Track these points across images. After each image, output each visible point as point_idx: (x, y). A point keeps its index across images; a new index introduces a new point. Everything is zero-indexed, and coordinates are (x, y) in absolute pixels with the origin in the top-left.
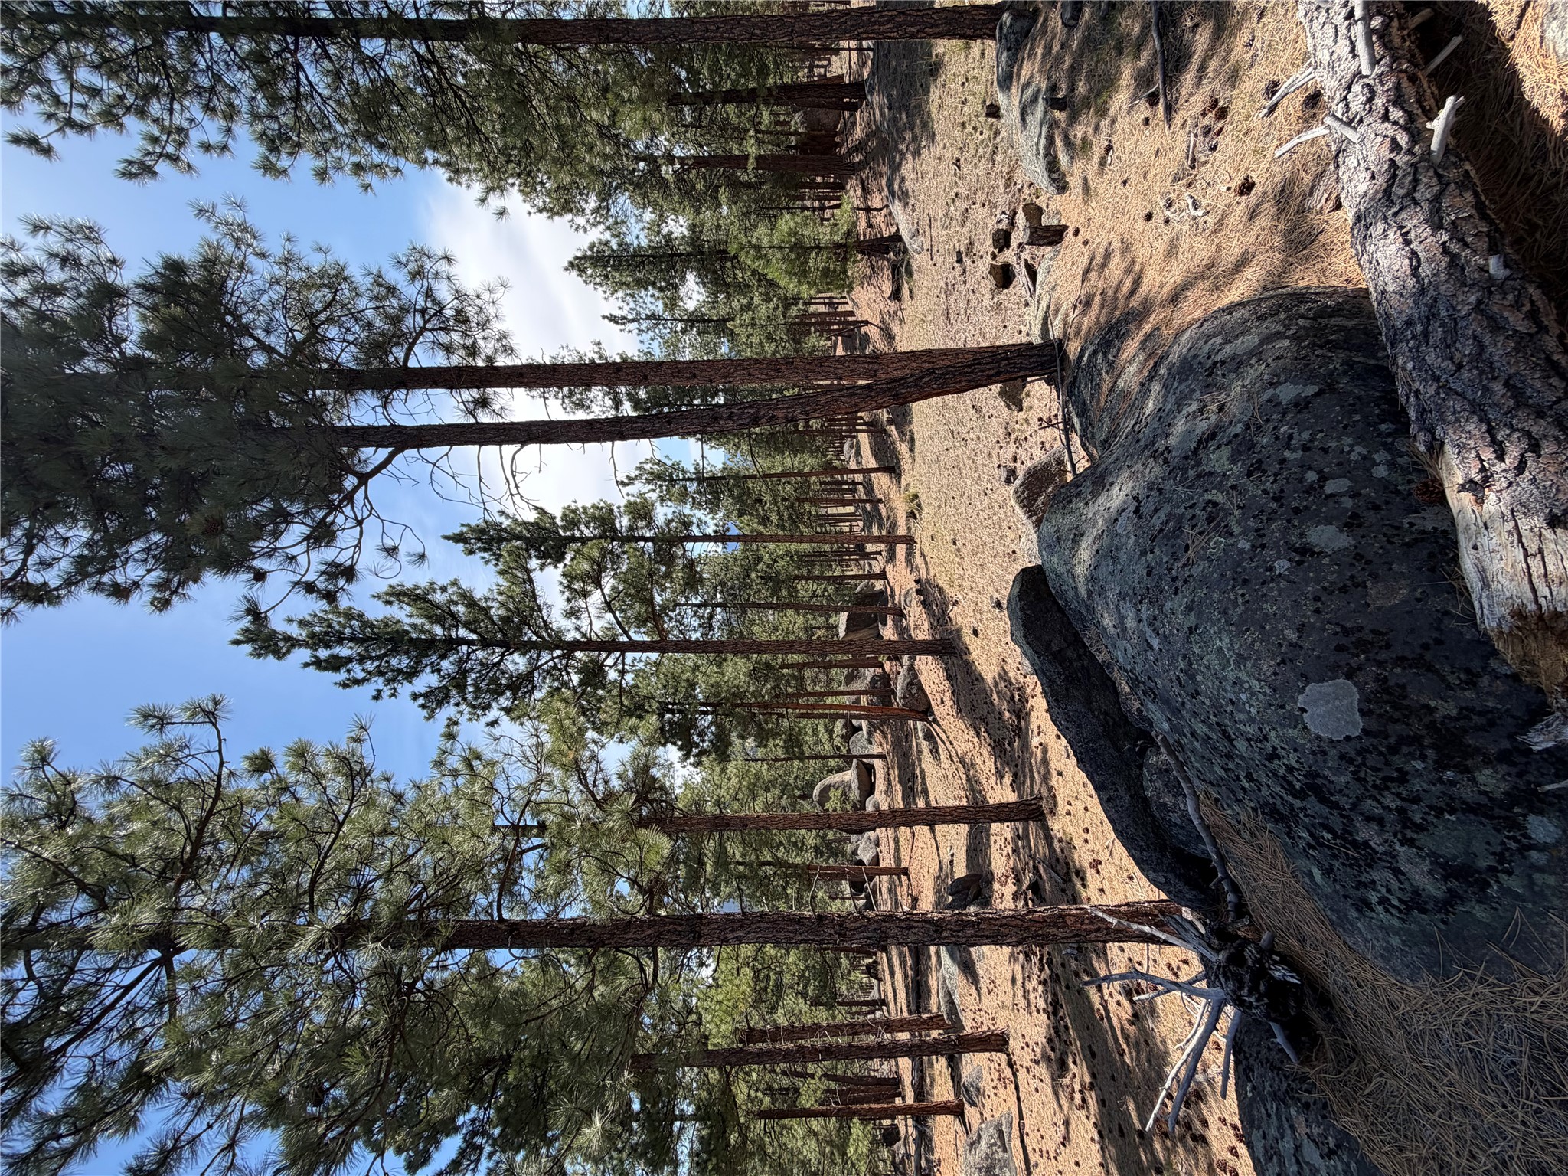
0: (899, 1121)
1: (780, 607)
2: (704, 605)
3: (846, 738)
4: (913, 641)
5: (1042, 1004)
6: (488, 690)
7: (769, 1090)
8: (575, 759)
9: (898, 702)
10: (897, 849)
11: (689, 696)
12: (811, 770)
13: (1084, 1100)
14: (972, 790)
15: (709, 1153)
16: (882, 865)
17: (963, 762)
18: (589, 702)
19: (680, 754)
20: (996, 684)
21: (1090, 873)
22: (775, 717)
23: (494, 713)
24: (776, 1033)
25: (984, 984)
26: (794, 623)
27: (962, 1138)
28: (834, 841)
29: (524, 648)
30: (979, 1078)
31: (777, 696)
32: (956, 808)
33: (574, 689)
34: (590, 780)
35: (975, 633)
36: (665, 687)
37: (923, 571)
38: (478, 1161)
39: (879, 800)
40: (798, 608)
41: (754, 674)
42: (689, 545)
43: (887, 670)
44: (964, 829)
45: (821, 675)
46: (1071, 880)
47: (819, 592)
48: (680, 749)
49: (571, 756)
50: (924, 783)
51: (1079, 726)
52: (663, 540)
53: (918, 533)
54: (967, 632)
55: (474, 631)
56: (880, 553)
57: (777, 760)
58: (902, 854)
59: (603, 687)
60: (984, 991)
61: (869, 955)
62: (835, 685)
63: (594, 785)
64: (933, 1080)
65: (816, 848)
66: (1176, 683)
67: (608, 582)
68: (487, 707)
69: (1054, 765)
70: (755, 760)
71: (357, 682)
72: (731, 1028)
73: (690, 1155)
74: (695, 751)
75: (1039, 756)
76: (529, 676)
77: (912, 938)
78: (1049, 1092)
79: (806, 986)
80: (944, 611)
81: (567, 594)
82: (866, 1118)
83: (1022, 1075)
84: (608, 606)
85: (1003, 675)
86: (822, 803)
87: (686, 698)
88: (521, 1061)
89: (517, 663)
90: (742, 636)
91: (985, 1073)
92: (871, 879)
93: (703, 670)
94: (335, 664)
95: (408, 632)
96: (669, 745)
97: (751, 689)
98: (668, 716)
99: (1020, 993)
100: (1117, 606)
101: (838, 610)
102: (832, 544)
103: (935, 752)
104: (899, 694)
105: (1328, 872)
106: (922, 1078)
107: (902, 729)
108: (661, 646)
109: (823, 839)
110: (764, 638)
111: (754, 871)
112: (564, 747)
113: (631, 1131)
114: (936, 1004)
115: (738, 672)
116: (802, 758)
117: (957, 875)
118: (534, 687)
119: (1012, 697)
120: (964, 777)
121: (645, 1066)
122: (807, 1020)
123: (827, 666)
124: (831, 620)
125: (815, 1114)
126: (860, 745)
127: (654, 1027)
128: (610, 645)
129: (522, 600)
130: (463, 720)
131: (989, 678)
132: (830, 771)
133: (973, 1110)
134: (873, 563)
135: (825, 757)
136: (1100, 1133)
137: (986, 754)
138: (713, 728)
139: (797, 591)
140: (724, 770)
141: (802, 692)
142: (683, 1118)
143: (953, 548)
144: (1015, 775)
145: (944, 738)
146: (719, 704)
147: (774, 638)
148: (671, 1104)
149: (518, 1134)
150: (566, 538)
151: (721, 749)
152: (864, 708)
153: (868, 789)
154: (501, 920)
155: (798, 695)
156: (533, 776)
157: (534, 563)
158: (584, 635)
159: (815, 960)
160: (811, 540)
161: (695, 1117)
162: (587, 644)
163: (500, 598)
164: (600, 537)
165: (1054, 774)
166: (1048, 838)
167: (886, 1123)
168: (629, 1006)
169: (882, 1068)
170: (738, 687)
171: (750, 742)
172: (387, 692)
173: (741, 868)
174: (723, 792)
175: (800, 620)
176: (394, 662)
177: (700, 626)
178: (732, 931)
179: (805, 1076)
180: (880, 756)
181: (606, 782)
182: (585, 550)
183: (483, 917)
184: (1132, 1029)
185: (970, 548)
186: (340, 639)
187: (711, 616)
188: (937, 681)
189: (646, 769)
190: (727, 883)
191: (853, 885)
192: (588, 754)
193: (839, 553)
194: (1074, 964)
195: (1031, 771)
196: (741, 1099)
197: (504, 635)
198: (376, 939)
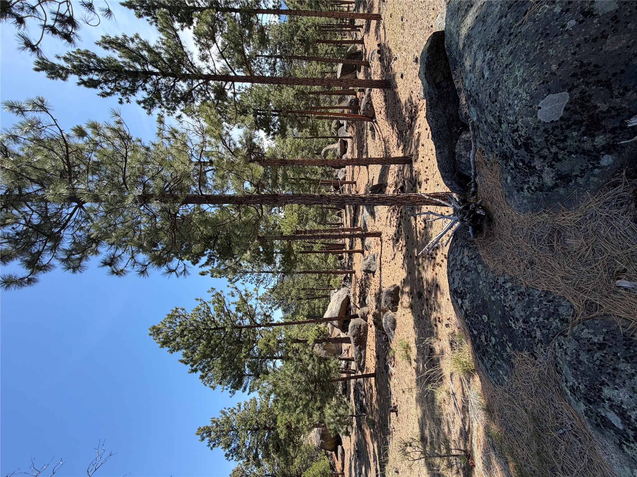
0: (344, 254)
1: (309, 59)
2: (270, 57)
3: (337, 129)
4: (372, 80)
5: (395, 224)
6: (173, 101)
7: (304, 246)
8: (219, 134)
9: (361, 112)
10: (353, 175)
11: (267, 106)
12: (321, 143)
13: (402, 249)
14: (386, 152)
15: (285, 261)
16: (346, 180)
17: (384, 140)
18: (222, 109)
19: (265, 134)
20: (406, 104)
21: (424, 183)
22: (306, 118)
23: (178, 112)
24: (306, 232)
25: (377, 219)
26: (315, 69)
27: (363, 258)
28: (329, 171)
29: (184, 77)
30: (370, 244)
31: (307, 108)
32: (378, 159)
33: (213, 101)
34: (228, 143)
35: (402, 76)
36: (255, 102)
37: (383, 38)
38: (214, 262)
39: (348, 155)
40: (319, 60)
41: (296, 96)
42: (260, 16)
43: (358, 97)
44: (380, 167)
45: (327, 99)
46: (416, 186)
47: (329, 51)
48: (265, 132)
49: (217, 132)
50: (367, 149)
51: (437, 121)
52: (245, 11)
53: (384, 13)
54: (398, 75)
55: (156, 67)
56: (362, 26)
57: (307, 138)
58: (355, 177)
59: (226, 100)
60: (377, 220)
61: (339, 210)
62: (333, 103)
63: (230, 146)
64: (356, 244)
65: (322, 174)
66: (488, 96)
67: (219, 39)
68: (174, 109)
69: (421, 142)
70: (298, 138)
71: (109, 94)
72: (290, 230)
73: (279, 261)
74: (272, 133)
75: (416, 137)
76: (190, 93)
77: (354, 203)
78: (392, 247)
79: (316, 219)
80: (389, 63)
81: (199, 45)
82: (333, 253)
83: (384, 243)
84: (222, 56)
85: (410, 100)
86: (325, 156)
87: (266, 108)
88: (221, 238)
89: (182, 86)
90: (290, 75)
91: (372, 243)
92: (342, 185)
93: (272, 93)
94: (92, 84)
95: (123, 67)
96: (260, 130)
97: (295, 104)
98: (258, 116)
99: (388, 221)
100: (475, 53)
101: (338, 62)
102: (337, 19)
103: (373, 136)
104: (362, 108)
105: (513, 178)
106: (352, 244)
107: (361, 125)
108: (250, 79)
109: (325, 170)
110: (301, 76)
111: (298, 182)
112: (213, 128)
113: (261, 256)
114: (360, 224)
115: (289, 95)
116: (317, 138)
117: (374, 184)
118: (194, 100)
119: (411, 111)
120: (383, 147)
121: (262, 240)
122: (316, 228)
123: (330, 94)
124: (334, 68)
125: (318, 252)
126: (342, 132)
127: (265, 229)
128: (226, 78)
129: (176, 49)
130: (165, 115)
131: (403, 101)
132: (329, 144)
133: (367, 252)
134: (358, 33)
135: (327, 138)
136: (404, 257)
137: (394, 137)
138: (279, 123)
139: (318, 50)
140: (284, 142)
141: (318, 107)
142: (276, 253)
143: (401, 23)
144: (405, 146)
145: (378, 130)
146: (281, 111)
147: (306, 77)
148: (272, 250)
149: (225, 256)
150: (191, 7)
151: (283, 132)
152: (345, 115)
153: (344, 151)
154: (202, 194)
155: (316, 108)
156: (202, 140)
157: (177, 25)
158: (212, 71)
159: (319, 211)
160: (326, 15)
161: (280, 253)
162: (215, 77)
163: (164, 47)
164: (210, 8)
165: (420, 145)
166: (411, 171)
167: (340, 255)
168: (254, 222)
169: (340, 241)
170: (289, 103)
171: (295, 130)
172: (125, 100)
173: (293, 180)
174: (284, 151)
175: (319, 67)
176: (122, 84)
177: (270, 69)
178: (289, 200)
179: (315, 243)
180: (350, 137)
181: (235, 145)
182: (203, 17)
183: (195, 194)
184: (422, 231)
185: (409, 23)
186: (90, 70)
187: (275, 63)
188: (380, 102)
189: (251, 139)
190: (288, 186)
191: (335, 187)
192: (225, 132)
193: (340, 26)
194: (409, 213)
195: (411, 144)
196: (294, 248)
197: (172, 70)
198: (156, 200)
